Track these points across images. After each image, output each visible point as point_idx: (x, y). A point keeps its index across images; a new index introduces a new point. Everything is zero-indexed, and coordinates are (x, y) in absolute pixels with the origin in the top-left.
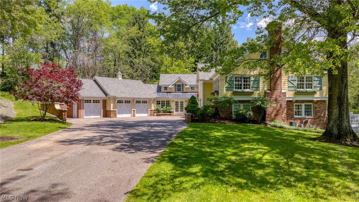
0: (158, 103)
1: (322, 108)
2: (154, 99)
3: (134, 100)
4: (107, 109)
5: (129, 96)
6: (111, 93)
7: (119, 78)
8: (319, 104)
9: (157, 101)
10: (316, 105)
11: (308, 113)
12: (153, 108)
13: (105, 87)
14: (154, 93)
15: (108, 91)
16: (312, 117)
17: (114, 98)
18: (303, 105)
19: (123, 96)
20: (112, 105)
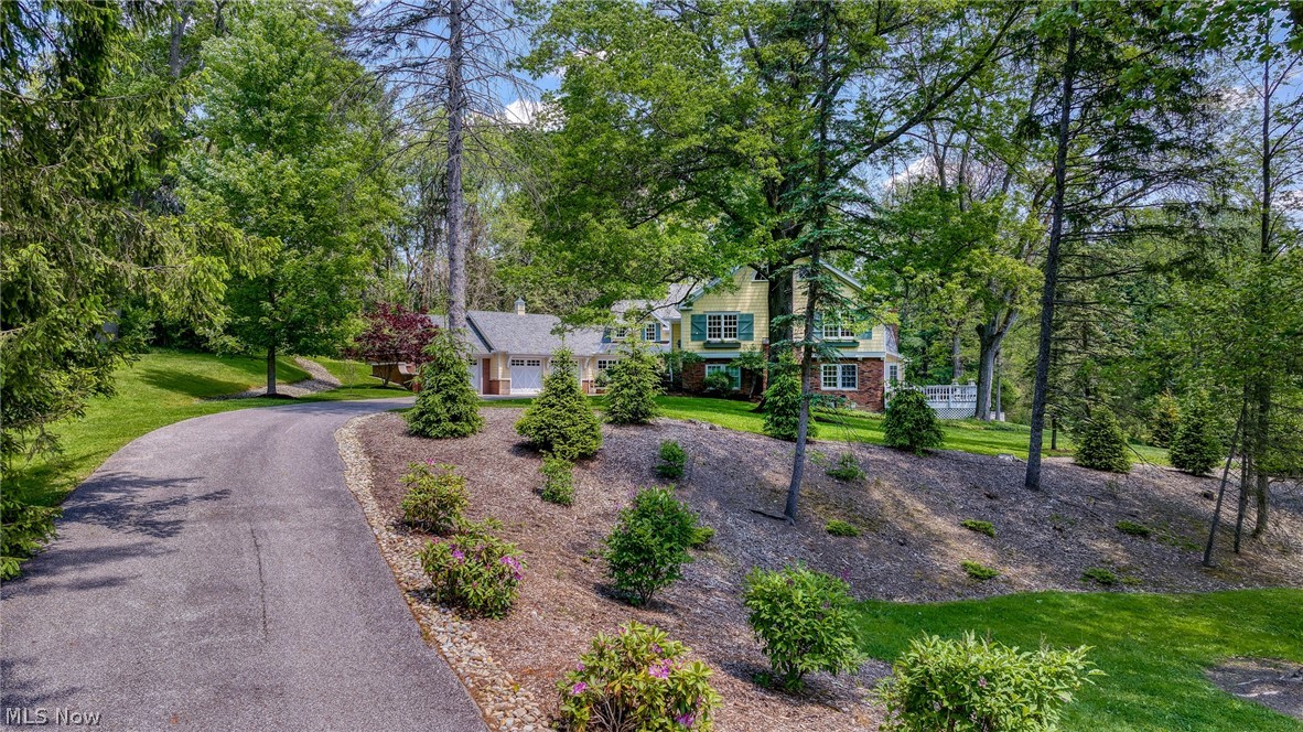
0: (602, 365)
1: (875, 372)
2: (593, 358)
3: (546, 359)
4: (492, 378)
5: (535, 352)
6: (500, 345)
7: (519, 313)
8: (869, 364)
9: (600, 362)
10: (863, 368)
11: (848, 382)
12: (590, 377)
13: (487, 334)
14: (594, 344)
15: (492, 341)
16: (856, 389)
17: (505, 355)
18: (839, 367)
19: (524, 351)
20: (500, 368)
